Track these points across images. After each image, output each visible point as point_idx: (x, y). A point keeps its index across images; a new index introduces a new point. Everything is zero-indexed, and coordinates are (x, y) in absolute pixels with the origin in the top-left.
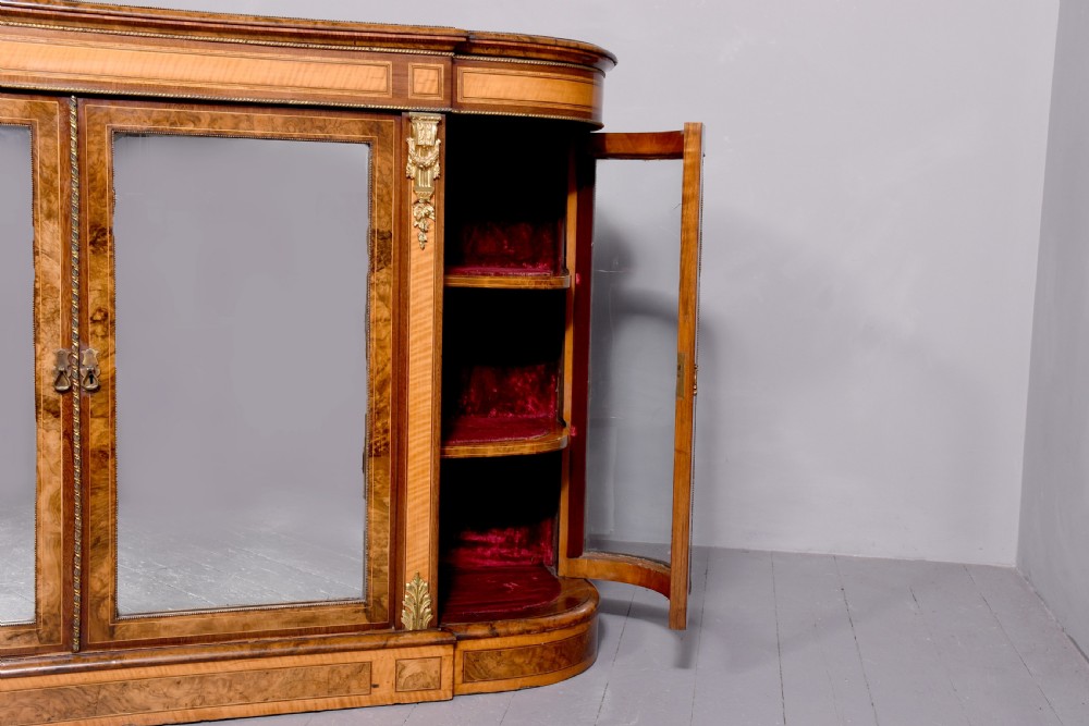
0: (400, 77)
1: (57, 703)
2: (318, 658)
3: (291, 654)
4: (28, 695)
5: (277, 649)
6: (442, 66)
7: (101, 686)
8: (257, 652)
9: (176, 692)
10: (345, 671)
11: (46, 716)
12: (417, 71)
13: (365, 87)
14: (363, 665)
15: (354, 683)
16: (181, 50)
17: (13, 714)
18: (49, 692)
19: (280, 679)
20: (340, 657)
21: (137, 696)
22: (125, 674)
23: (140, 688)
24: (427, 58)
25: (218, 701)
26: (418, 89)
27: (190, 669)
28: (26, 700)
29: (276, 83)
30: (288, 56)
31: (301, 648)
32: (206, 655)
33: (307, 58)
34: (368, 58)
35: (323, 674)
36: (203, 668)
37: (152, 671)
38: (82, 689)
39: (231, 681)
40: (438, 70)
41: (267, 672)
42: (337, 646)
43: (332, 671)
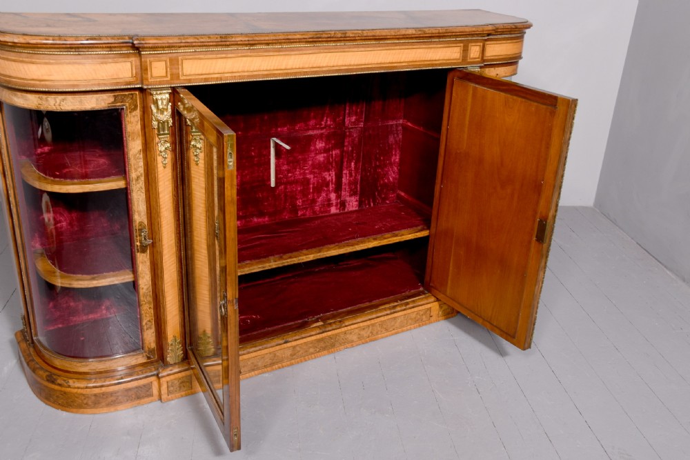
0: (465, 50)
1: (322, 344)
2: (413, 310)
3: (404, 310)
4: (311, 343)
5: (398, 309)
6: (482, 44)
7: (336, 335)
8: (392, 311)
9: (363, 333)
10: (421, 313)
11: (318, 350)
12: (472, 47)
13: (452, 58)
14: (428, 309)
15: (424, 317)
16: (381, 48)
17: (307, 351)
18: (319, 341)
19: (399, 321)
20: (420, 308)
21: (349, 337)
22: (346, 329)
23: (351, 333)
24: (476, 41)
25: (377, 333)
26: (472, 56)
27: (368, 323)
28: (311, 345)
29: (418, 59)
30: (424, 46)
31: (408, 307)
32: (374, 316)
33: (431, 46)
34: (454, 43)
35: (414, 316)
36: (373, 322)
37: (356, 326)
38: (330, 337)
39: (382, 324)
40: (480, 46)
41: (395, 318)
42: (420, 303)
43: (417, 314)
